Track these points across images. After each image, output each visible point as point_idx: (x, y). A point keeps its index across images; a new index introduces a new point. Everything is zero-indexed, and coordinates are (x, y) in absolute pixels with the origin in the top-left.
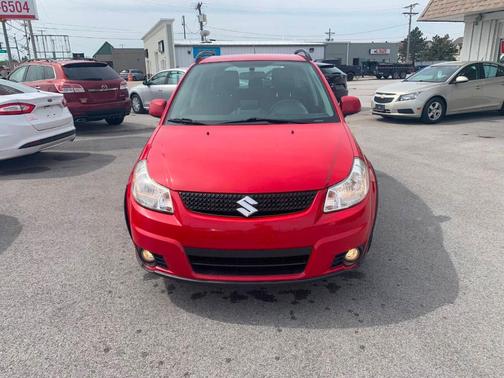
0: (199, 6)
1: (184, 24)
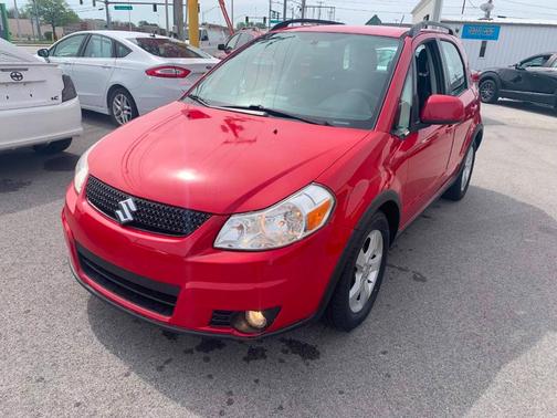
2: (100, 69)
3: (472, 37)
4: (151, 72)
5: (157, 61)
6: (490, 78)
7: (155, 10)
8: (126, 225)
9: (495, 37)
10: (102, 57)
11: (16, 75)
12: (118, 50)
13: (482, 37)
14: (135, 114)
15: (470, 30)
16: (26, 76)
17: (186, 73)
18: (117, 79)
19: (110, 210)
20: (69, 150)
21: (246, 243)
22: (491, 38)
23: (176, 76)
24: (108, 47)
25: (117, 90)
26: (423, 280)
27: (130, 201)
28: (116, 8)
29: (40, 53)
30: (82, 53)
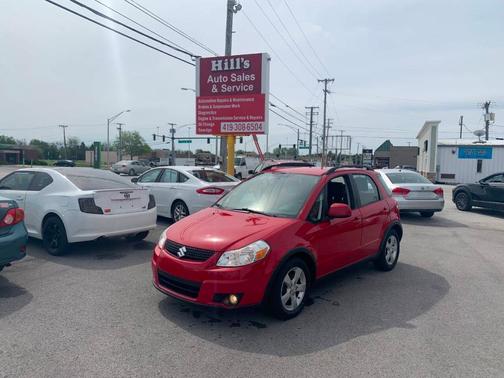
0: (487, 106)
1: (461, 125)
2: (169, 189)
3: (469, 157)
4: (200, 191)
5: (204, 184)
6: (462, 191)
7: (209, 142)
8: (182, 258)
9: (489, 156)
10: (171, 182)
11: (127, 195)
12: (181, 178)
13: (477, 157)
14: (188, 214)
15: (464, 151)
16: (132, 196)
17: (221, 191)
18: (179, 195)
19: (175, 252)
20: (146, 239)
21: (230, 264)
22: (486, 157)
23: (215, 193)
24: (175, 176)
25: (178, 203)
26: (338, 305)
27: (184, 248)
28: (180, 142)
29: (132, 181)
30: (159, 180)
